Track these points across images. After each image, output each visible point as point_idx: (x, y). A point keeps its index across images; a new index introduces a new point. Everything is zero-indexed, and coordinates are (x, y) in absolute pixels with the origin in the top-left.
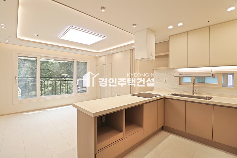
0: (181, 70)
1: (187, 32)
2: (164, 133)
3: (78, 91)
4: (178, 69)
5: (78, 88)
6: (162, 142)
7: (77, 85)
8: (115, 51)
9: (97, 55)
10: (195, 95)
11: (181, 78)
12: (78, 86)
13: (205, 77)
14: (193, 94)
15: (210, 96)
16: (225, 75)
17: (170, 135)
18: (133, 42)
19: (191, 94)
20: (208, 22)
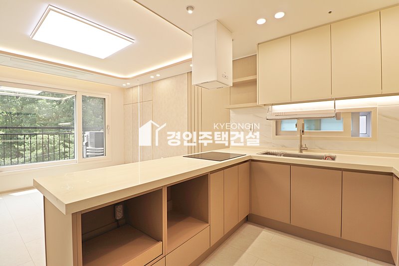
0: (278, 109)
1: (290, 35)
2: (250, 228)
3: (88, 154)
4: (273, 106)
5: (88, 148)
6: (247, 248)
7: (85, 142)
8: (158, 75)
9: (124, 85)
10: (304, 153)
11: (278, 123)
12: (87, 144)
13: (320, 120)
14: (301, 152)
15: (333, 154)
16: (355, 115)
17: (262, 231)
18: (190, 56)
19: (297, 152)
20: (330, 12)
